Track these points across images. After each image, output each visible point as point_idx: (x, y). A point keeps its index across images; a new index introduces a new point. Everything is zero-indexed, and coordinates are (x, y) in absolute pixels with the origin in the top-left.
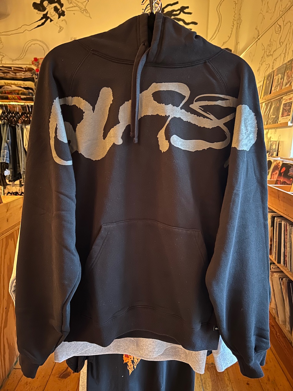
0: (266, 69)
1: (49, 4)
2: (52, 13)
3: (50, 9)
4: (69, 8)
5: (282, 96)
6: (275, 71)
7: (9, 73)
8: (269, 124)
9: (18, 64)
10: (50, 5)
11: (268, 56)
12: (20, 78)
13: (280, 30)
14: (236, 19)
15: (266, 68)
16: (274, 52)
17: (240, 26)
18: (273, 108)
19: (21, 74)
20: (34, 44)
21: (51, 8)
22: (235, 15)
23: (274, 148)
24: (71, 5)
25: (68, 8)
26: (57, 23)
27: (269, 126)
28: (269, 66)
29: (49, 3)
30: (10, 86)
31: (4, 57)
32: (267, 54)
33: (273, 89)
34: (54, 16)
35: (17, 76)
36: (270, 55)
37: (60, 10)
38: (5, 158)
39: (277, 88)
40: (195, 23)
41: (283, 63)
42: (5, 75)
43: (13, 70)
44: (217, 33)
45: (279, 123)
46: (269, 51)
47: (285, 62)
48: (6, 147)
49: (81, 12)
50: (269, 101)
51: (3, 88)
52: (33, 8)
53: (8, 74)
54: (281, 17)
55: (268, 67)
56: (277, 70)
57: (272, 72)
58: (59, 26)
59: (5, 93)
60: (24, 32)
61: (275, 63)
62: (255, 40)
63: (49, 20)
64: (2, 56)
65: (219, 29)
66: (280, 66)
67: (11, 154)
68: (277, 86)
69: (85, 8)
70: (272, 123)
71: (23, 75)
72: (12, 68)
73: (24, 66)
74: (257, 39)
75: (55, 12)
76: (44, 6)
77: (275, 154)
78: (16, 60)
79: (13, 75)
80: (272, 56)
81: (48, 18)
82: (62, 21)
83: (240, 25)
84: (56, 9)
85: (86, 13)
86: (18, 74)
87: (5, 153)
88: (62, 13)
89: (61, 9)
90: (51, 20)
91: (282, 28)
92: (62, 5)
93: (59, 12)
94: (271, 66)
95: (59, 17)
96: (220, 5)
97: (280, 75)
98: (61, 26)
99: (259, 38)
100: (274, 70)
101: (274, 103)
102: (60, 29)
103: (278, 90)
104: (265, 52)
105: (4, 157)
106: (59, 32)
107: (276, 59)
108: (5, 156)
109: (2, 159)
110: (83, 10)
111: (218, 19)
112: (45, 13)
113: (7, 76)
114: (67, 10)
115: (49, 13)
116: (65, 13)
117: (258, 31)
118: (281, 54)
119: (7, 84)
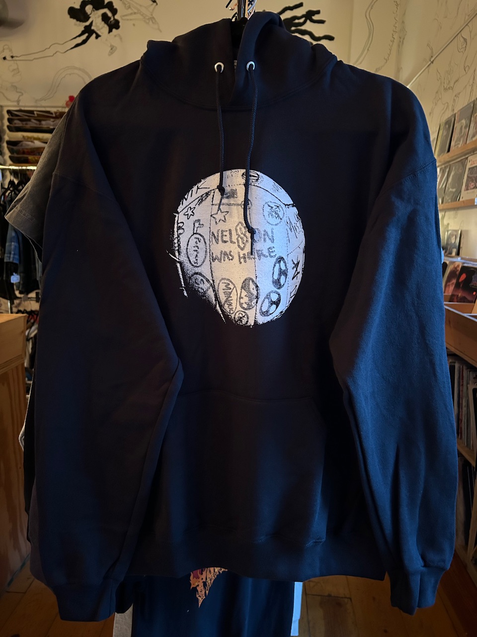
0: (443, 111)
1: (94, 9)
2: (98, 24)
3: (95, 18)
4: (126, 15)
5: (467, 156)
6: (457, 115)
7: (29, 120)
8: (446, 203)
9: (44, 107)
10: (96, 12)
11: (445, 89)
12: (46, 129)
13: (466, 47)
14: (396, 30)
15: (443, 109)
16: (455, 83)
17: (403, 41)
18: (453, 176)
19: (48, 122)
20: (70, 74)
21: (97, 16)
22: (396, 23)
23: (453, 242)
24: (130, 11)
25: (124, 16)
26: (106, 40)
27: (445, 205)
28: (448, 106)
29: (94, 7)
30: (32, 142)
31: (22, 94)
32: (445, 87)
33: (453, 144)
34: (102, 28)
35: (42, 125)
36: (449, 88)
37: (112, 19)
38: (12, 256)
39: (459, 142)
40: (330, 38)
41: (469, 100)
42: (23, 124)
43: (36, 115)
44: (366, 54)
45: (461, 200)
46: (448, 82)
47: (473, 100)
48: (14, 237)
49: (145, 21)
50: (447, 164)
51: (20, 144)
52: (69, 16)
53: (29, 123)
54: (467, 25)
55: (447, 108)
56: (459, 113)
57: (452, 115)
58: (109, 45)
59: (24, 153)
60: (53, 55)
61: (457, 101)
62: (427, 63)
63: (94, 35)
64: (20, 94)
65: (369, 47)
66: (464, 106)
67: (21, 249)
68: (458, 140)
69: (152, 15)
70: (450, 201)
71: (52, 123)
72: (35, 112)
73: (53, 110)
74: (430, 62)
75: (103, 23)
76: (87, 13)
77: (454, 251)
78: (41, 100)
79: (36, 124)
80: (452, 89)
81: (93, 32)
82: (115, 36)
83: (404, 39)
84: (105, 18)
85: (153, 23)
86: (43, 123)
87: (13, 247)
88: (115, 23)
89: (114, 17)
90: (98, 36)
91: (468, 42)
92: (114, 12)
93: (111, 22)
94: (450, 107)
95: (110, 31)
96: (372, 8)
97: (464, 121)
98: (113, 44)
99: (432, 60)
100: (455, 113)
101: (454, 168)
102: (112, 49)
103: (460, 146)
104: (441, 83)
105: (10, 253)
106: (109, 55)
107: (459, 94)
108: (12, 252)
109: (7, 257)
110: (148, 19)
111: (368, 30)
112: (88, 23)
113: (26, 126)
114: (122, 19)
115: (94, 24)
116: (120, 24)
117: (432, 49)
118: (466, 86)
119: (26, 138)
